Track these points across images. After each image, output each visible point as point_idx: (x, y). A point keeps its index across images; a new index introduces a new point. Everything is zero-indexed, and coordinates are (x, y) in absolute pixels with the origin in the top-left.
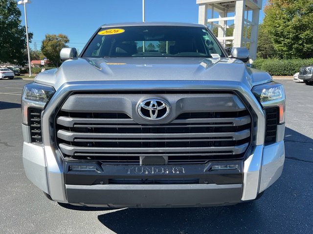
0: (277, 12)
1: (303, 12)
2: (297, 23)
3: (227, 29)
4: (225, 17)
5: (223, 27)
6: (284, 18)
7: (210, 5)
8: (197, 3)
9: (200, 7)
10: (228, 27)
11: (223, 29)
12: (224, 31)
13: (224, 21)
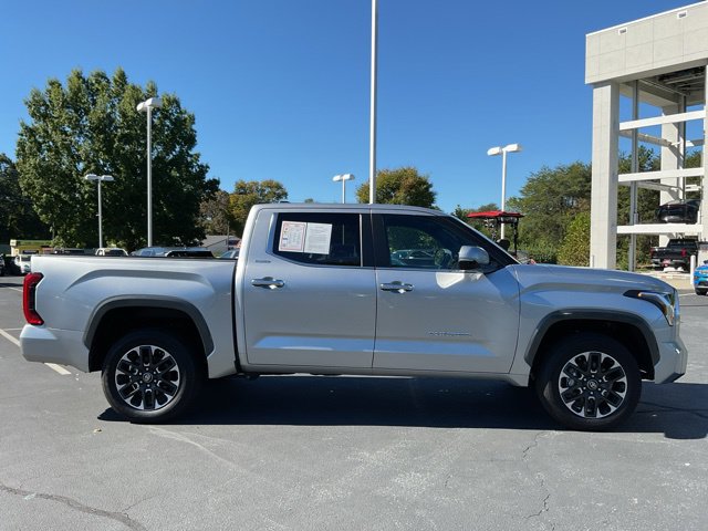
3: (686, 149)
4: (679, 112)
5: (675, 144)
8: (587, 82)
9: (595, 90)
10: (689, 145)
11: (675, 150)
12: (678, 154)
13: (678, 125)
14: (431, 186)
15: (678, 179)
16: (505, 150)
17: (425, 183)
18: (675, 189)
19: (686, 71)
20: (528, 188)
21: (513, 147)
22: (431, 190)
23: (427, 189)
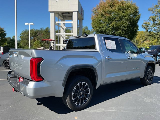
0: (102, 19)
1: (118, 19)
2: (114, 26)
3: (65, 29)
4: (64, 21)
5: (63, 28)
6: (106, 23)
7: (57, 13)
8: (49, 11)
9: (51, 13)
10: (66, 28)
11: (63, 29)
12: (64, 30)
13: (64, 24)
14: (5, 31)
15: (64, 35)
16: (29, 24)
17: (3, 30)
18: (63, 37)
19: (67, 13)
20: (22, 34)
21: (32, 24)
22: (5, 32)
23: (4, 32)
